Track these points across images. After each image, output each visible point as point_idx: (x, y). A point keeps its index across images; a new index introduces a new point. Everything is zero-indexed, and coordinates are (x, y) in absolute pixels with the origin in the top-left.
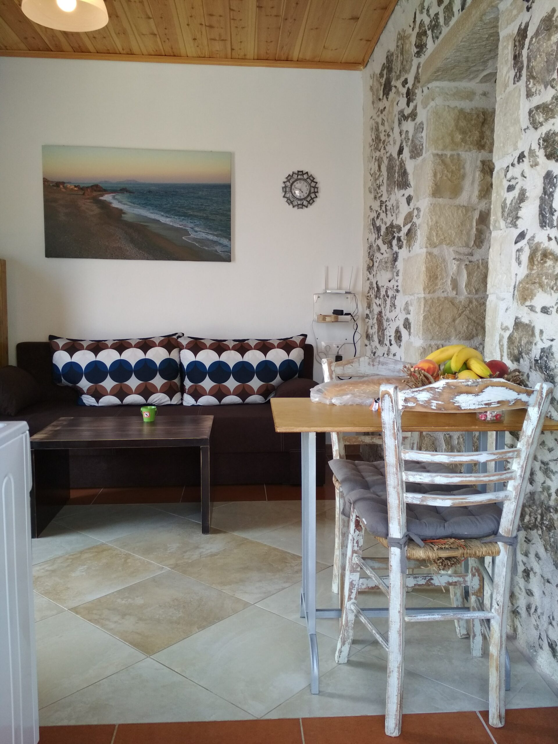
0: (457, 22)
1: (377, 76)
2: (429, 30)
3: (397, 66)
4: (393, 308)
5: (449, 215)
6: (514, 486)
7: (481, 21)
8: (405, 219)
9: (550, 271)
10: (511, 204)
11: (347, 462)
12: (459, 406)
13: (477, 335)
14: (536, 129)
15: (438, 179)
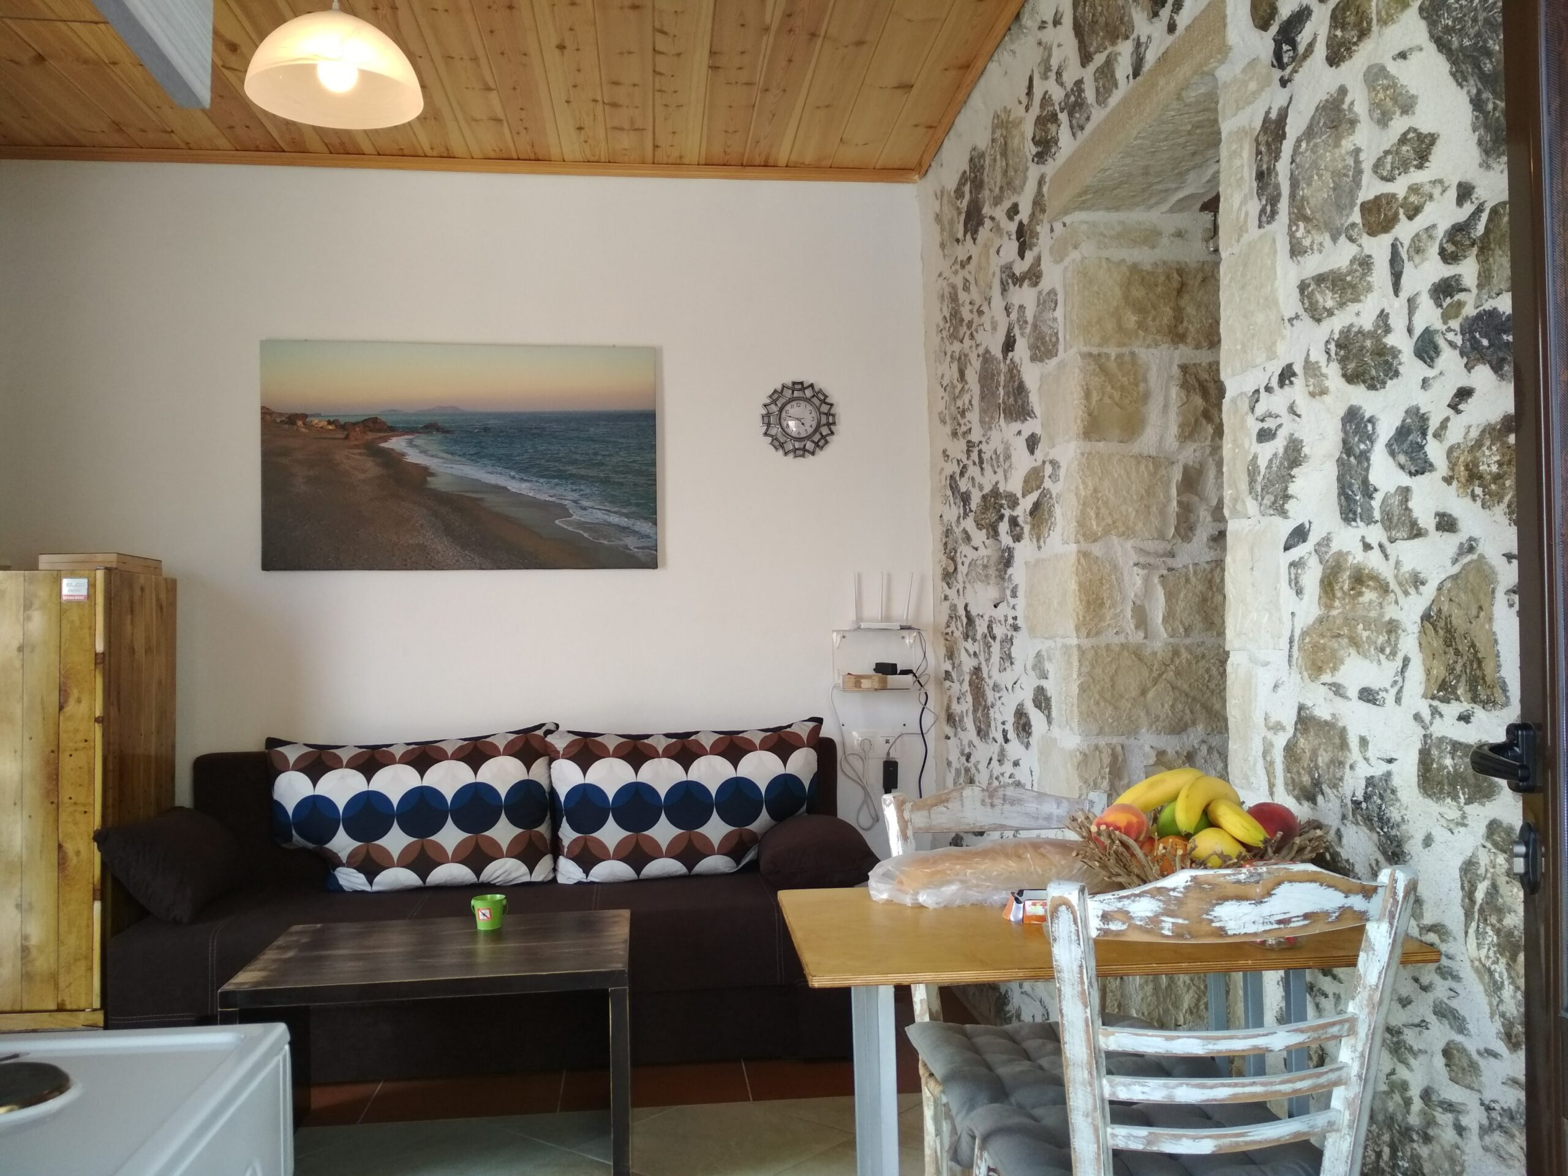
0: (1125, 102)
1: (949, 195)
2: (1062, 110)
3: (993, 179)
4: (1008, 664)
5: (1120, 475)
6: (1346, 1099)
7: (1178, 99)
8: (1025, 482)
9: (1373, 614)
10: (1269, 467)
11: (950, 1029)
12: (1222, 929)
13: (1194, 723)
14: (1319, 321)
15: (1094, 403)
